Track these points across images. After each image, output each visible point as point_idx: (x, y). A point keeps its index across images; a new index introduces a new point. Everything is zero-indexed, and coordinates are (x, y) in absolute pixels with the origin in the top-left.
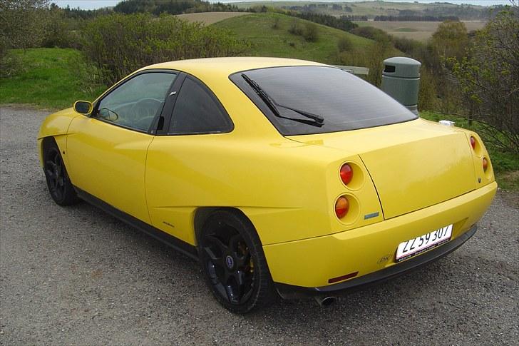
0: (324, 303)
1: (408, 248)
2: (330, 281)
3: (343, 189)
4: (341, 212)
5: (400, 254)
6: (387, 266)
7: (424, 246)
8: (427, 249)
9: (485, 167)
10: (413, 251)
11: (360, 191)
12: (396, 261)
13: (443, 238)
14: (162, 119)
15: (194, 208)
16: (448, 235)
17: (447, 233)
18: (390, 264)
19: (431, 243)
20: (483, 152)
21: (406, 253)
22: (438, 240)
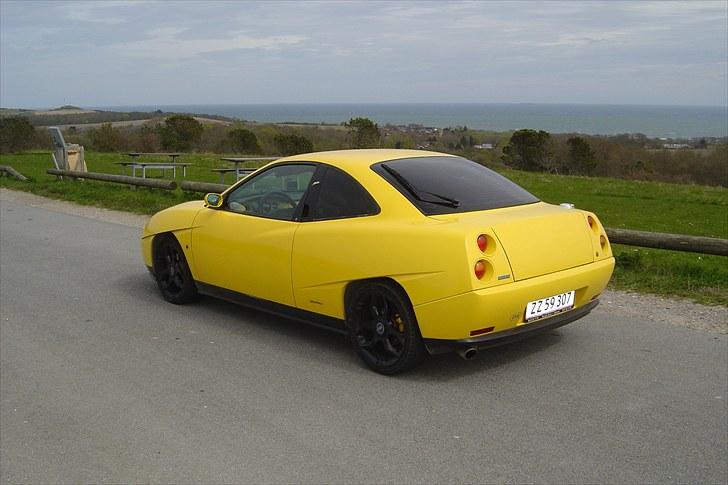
0: (467, 355)
1: (535, 310)
2: (473, 333)
3: (480, 255)
4: (480, 274)
5: (529, 315)
6: (518, 325)
7: (549, 310)
8: (553, 313)
9: (603, 244)
10: (540, 314)
11: (494, 257)
12: (525, 321)
13: (566, 305)
14: (306, 207)
15: (345, 284)
16: (571, 303)
17: (569, 301)
18: (520, 323)
19: (555, 308)
20: (600, 230)
21: (534, 315)
22: (561, 307)
